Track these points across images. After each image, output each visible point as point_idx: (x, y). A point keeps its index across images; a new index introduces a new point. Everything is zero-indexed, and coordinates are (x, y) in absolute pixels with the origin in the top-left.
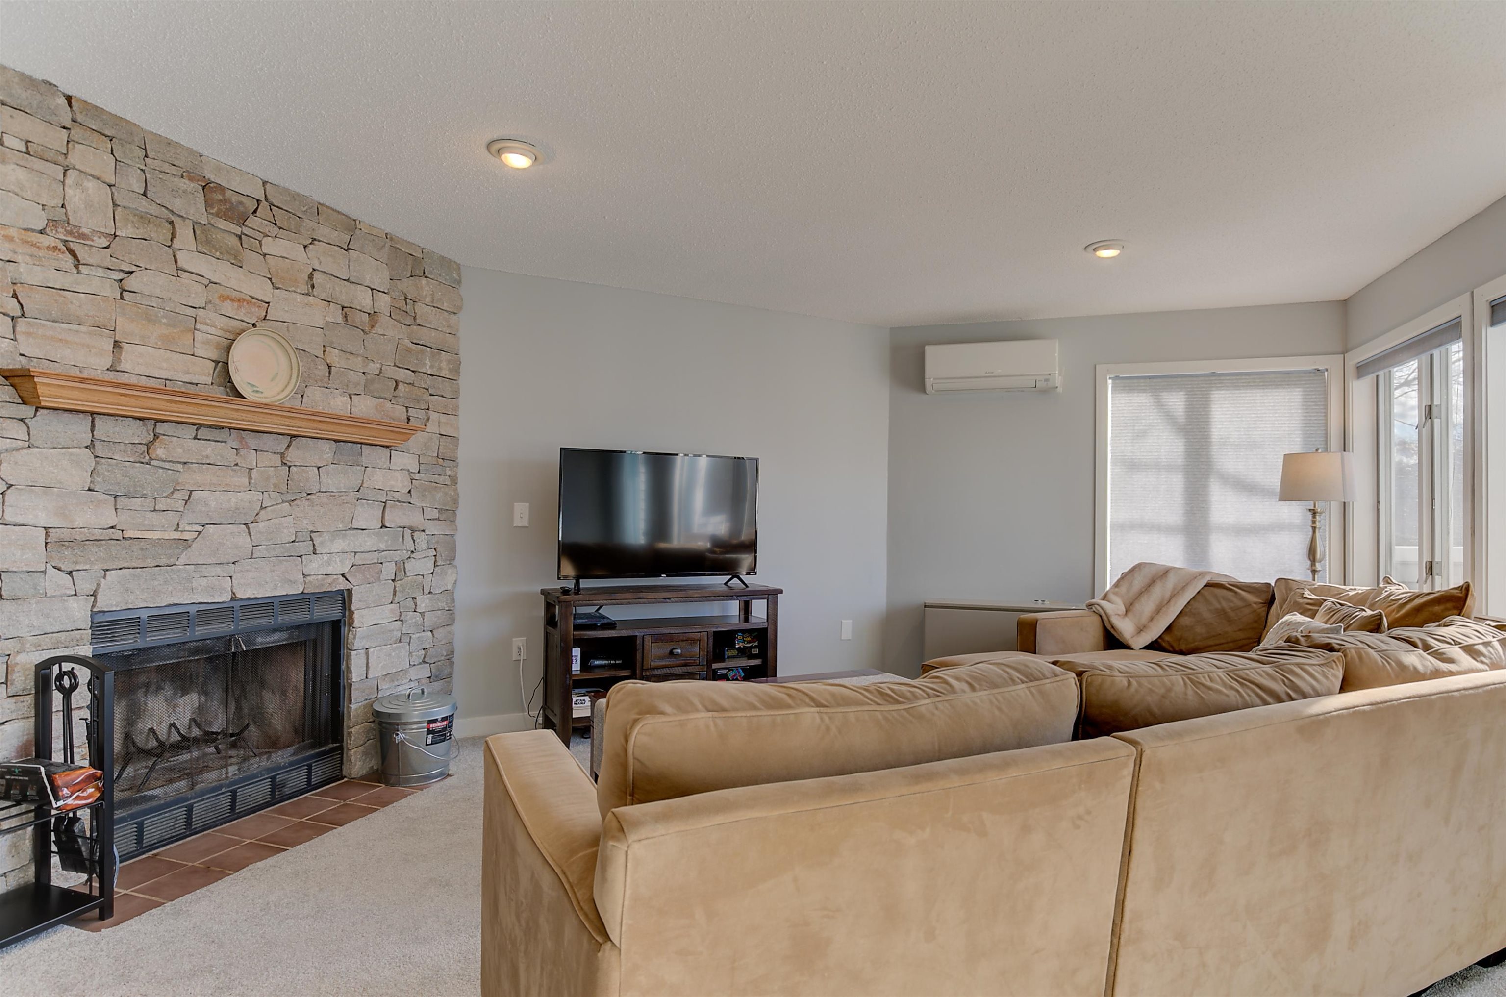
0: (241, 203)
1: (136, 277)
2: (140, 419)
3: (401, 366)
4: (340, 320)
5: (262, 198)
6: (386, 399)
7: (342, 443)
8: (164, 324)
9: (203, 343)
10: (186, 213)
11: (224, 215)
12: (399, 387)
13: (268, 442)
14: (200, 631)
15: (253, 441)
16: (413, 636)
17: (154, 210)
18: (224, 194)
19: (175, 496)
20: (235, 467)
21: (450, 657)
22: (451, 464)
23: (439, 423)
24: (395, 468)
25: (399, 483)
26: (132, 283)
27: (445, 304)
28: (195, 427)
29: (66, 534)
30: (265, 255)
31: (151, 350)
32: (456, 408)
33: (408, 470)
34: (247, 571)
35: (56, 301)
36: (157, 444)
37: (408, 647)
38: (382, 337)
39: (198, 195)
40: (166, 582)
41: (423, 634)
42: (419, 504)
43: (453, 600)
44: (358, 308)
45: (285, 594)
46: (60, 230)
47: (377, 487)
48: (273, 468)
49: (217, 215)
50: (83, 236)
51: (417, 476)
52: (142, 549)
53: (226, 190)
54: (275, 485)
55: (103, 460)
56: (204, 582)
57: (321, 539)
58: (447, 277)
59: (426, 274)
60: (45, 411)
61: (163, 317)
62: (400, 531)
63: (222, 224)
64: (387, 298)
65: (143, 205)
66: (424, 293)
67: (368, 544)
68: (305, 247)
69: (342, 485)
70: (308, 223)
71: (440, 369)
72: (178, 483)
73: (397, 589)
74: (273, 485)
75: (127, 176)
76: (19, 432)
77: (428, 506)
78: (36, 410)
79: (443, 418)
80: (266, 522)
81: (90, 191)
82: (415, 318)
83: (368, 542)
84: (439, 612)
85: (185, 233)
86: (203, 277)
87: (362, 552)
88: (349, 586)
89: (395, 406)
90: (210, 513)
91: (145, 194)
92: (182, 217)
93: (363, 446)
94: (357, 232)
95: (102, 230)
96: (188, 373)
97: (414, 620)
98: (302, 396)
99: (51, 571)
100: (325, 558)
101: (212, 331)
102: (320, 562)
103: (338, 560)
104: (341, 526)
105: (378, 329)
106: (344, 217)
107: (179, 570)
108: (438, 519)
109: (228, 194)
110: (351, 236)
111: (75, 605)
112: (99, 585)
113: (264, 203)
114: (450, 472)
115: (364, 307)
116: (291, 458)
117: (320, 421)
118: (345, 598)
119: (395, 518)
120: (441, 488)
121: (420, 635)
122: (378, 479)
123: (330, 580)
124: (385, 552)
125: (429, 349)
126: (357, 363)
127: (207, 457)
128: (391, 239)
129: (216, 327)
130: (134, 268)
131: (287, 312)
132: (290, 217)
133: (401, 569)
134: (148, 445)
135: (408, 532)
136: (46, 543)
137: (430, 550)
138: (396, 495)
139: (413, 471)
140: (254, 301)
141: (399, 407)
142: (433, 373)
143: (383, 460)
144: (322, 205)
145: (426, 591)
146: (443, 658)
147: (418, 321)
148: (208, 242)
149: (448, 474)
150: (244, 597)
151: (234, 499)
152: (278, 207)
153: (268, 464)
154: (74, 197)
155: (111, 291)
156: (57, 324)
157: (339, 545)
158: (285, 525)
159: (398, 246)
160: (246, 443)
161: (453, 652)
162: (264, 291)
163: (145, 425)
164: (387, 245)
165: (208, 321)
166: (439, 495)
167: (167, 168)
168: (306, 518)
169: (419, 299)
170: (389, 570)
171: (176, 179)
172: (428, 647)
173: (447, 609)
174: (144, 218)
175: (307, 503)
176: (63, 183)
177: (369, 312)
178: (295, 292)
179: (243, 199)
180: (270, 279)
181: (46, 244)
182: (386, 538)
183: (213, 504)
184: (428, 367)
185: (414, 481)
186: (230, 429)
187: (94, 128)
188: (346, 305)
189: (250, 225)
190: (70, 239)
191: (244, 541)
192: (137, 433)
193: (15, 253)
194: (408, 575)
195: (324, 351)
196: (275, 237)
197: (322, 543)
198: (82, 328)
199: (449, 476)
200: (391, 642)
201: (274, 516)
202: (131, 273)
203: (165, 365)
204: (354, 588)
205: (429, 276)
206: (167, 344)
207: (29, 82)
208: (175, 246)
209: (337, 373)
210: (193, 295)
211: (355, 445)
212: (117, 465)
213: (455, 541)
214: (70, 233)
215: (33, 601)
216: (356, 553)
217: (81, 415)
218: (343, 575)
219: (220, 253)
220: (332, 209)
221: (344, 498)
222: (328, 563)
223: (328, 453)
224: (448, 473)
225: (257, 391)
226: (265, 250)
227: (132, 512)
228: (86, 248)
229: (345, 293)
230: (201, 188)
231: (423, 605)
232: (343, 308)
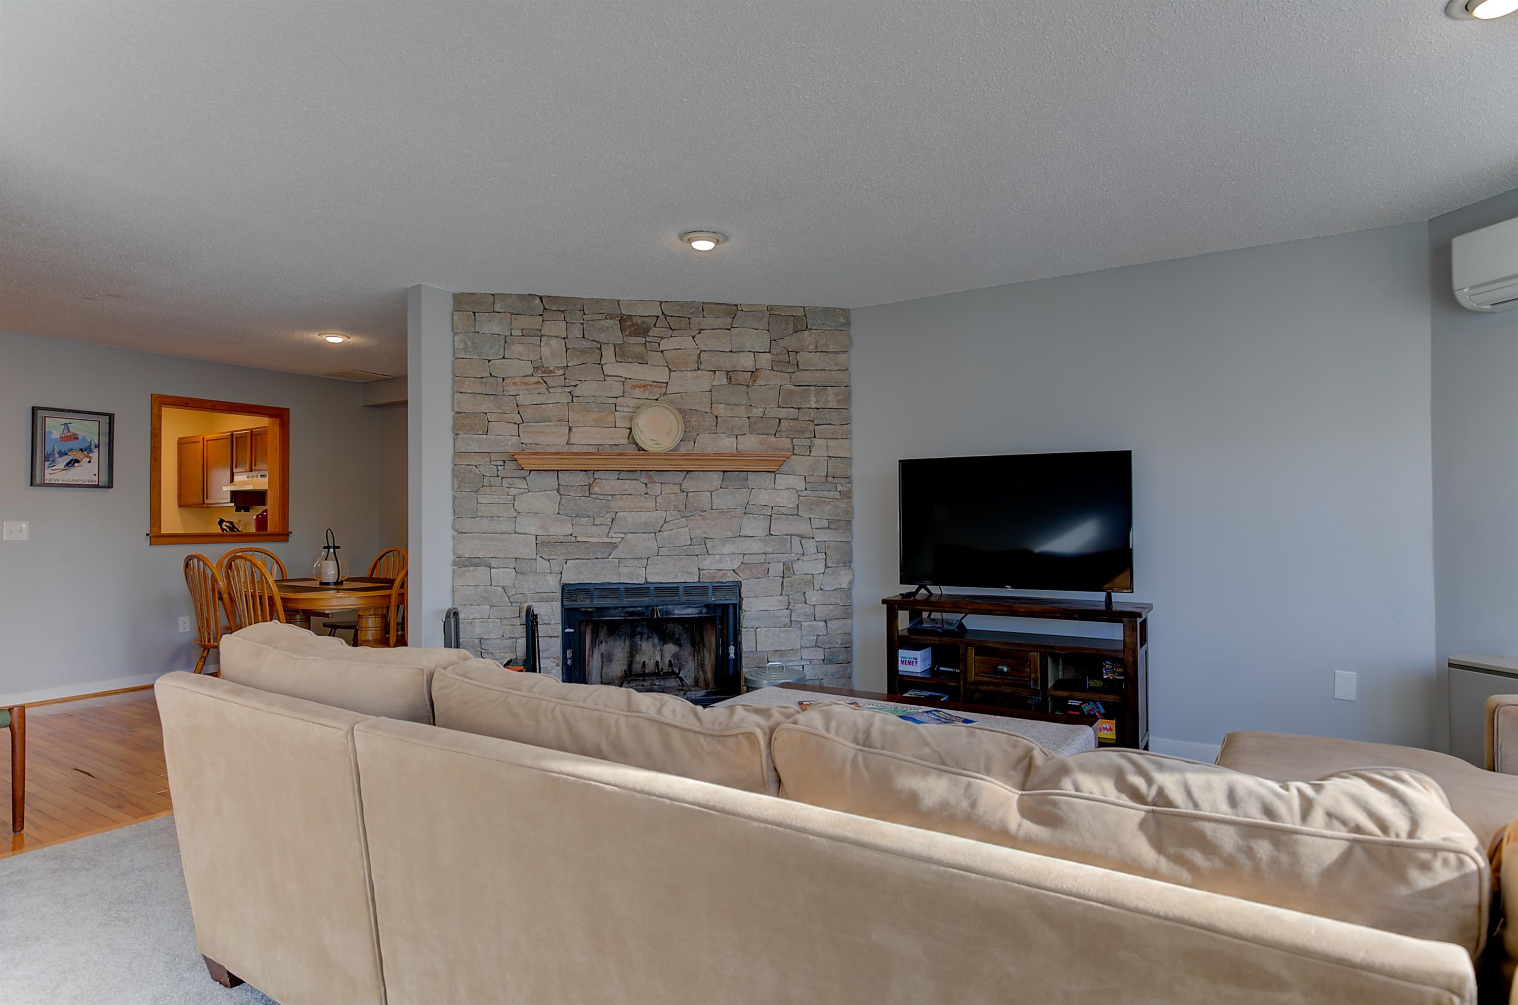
0: (644, 322)
1: (579, 388)
2: (585, 471)
3: (784, 406)
4: (725, 381)
5: (660, 314)
6: (770, 434)
7: (730, 473)
8: (596, 411)
9: (621, 418)
10: (608, 340)
11: (634, 334)
12: (782, 423)
13: (668, 477)
14: (626, 601)
15: (657, 478)
16: (803, 623)
17: (589, 344)
18: (632, 321)
19: (606, 516)
20: (646, 496)
21: (848, 647)
22: (843, 481)
23: (827, 447)
24: (780, 488)
25: (785, 500)
26: (577, 392)
27: (831, 347)
28: (618, 472)
29: (546, 539)
30: (662, 351)
31: (589, 429)
32: (849, 432)
33: (795, 489)
34: (656, 564)
35: (538, 411)
36: (594, 485)
37: (799, 631)
38: (763, 387)
39: (616, 327)
40: (603, 569)
41: (814, 623)
42: (807, 516)
43: (849, 596)
44: (741, 370)
45: (683, 581)
46: (539, 372)
47: (762, 504)
48: (674, 495)
49: (629, 335)
50: (551, 372)
51: (804, 493)
52: (586, 548)
53: (633, 317)
54: (675, 506)
55: (564, 497)
56: (626, 570)
57: (712, 544)
58: (833, 324)
59: (809, 327)
60: (534, 472)
61: (595, 407)
62: (787, 538)
63: (632, 340)
64: (768, 356)
65: (585, 344)
66: (807, 343)
67: (755, 548)
68: (693, 337)
69: (730, 504)
70: (694, 320)
71: (827, 402)
72: (610, 508)
73: (784, 584)
74: (674, 506)
75: (572, 330)
76: (522, 484)
77: (817, 517)
78: (530, 472)
79: (832, 443)
80: (669, 532)
81: (554, 346)
82: (798, 366)
83: (756, 547)
84: (832, 606)
85: (609, 354)
86: (621, 377)
87: (751, 554)
88: (738, 579)
89: (778, 439)
90: (628, 526)
91: (584, 337)
92: (606, 343)
93: (748, 473)
94: (739, 313)
95: (560, 365)
96: (612, 439)
97: (803, 611)
98: (694, 442)
99: (539, 559)
100: (717, 557)
101: (627, 409)
102: (713, 560)
103: (728, 559)
104: (730, 534)
105: (760, 382)
106: (724, 306)
107: (610, 562)
108: (829, 528)
109: (634, 320)
110: (733, 318)
111: (550, 579)
112: (563, 568)
113: (662, 317)
114: (841, 488)
115: (746, 368)
116: (685, 486)
117: (695, 459)
118: (737, 587)
119: (781, 527)
120: (829, 502)
121: (811, 623)
122: (763, 497)
123: (720, 574)
124: (773, 555)
125: (812, 388)
126: (742, 411)
127: (625, 490)
128: (772, 309)
129: (629, 407)
130: (578, 382)
131: (681, 385)
132: (681, 320)
133: (787, 569)
134: (590, 485)
135: (796, 540)
136: (536, 544)
137: (820, 554)
138: (782, 510)
139: (800, 489)
140: (655, 384)
141: (783, 439)
142: (818, 407)
143: (768, 482)
144: (705, 303)
145: (817, 587)
146: (838, 646)
147: (800, 367)
148: (623, 354)
149: (838, 490)
150: (653, 581)
151: (644, 517)
152: (671, 316)
153: (669, 492)
154: (546, 351)
155: (566, 399)
156: (539, 424)
157: (729, 548)
158: (683, 534)
159: (777, 313)
160: (653, 479)
161: (851, 642)
162: (661, 375)
163: (587, 474)
164: (767, 315)
165: (624, 404)
166: (827, 508)
167: (596, 317)
168: (699, 528)
169: (802, 350)
170: (776, 569)
171: (602, 322)
172: (820, 634)
173: (842, 604)
174: (583, 352)
175: (700, 518)
176: (540, 345)
177: (751, 370)
178: (686, 371)
179: (645, 319)
180: (668, 367)
181: (533, 381)
182: (773, 543)
183: (630, 520)
184: (812, 403)
185: (800, 497)
186: (641, 471)
187: (555, 309)
188: (730, 370)
189: (651, 335)
190: (544, 375)
191: (653, 544)
192: (580, 479)
193: (518, 390)
194: (796, 573)
195: (711, 407)
196: (671, 336)
197: (713, 547)
198: (552, 423)
199: (840, 492)
200: (780, 625)
201: (675, 527)
202: (576, 386)
203: (598, 436)
204: (743, 581)
205: (812, 328)
206: (598, 423)
207: (522, 297)
208: (602, 363)
209: (723, 421)
210: (614, 390)
211: (741, 473)
212: (571, 499)
213: (851, 547)
214: (544, 372)
215: (531, 575)
216: (744, 554)
217: (552, 472)
218: (734, 570)
219: (632, 359)
220: (716, 304)
221: (732, 513)
222: (720, 561)
223: (717, 481)
224: (839, 488)
225: (657, 444)
226: (662, 349)
227: (581, 526)
228: (552, 378)
229: (727, 363)
230: (618, 322)
231: (814, 599)
232: (728, 372)
